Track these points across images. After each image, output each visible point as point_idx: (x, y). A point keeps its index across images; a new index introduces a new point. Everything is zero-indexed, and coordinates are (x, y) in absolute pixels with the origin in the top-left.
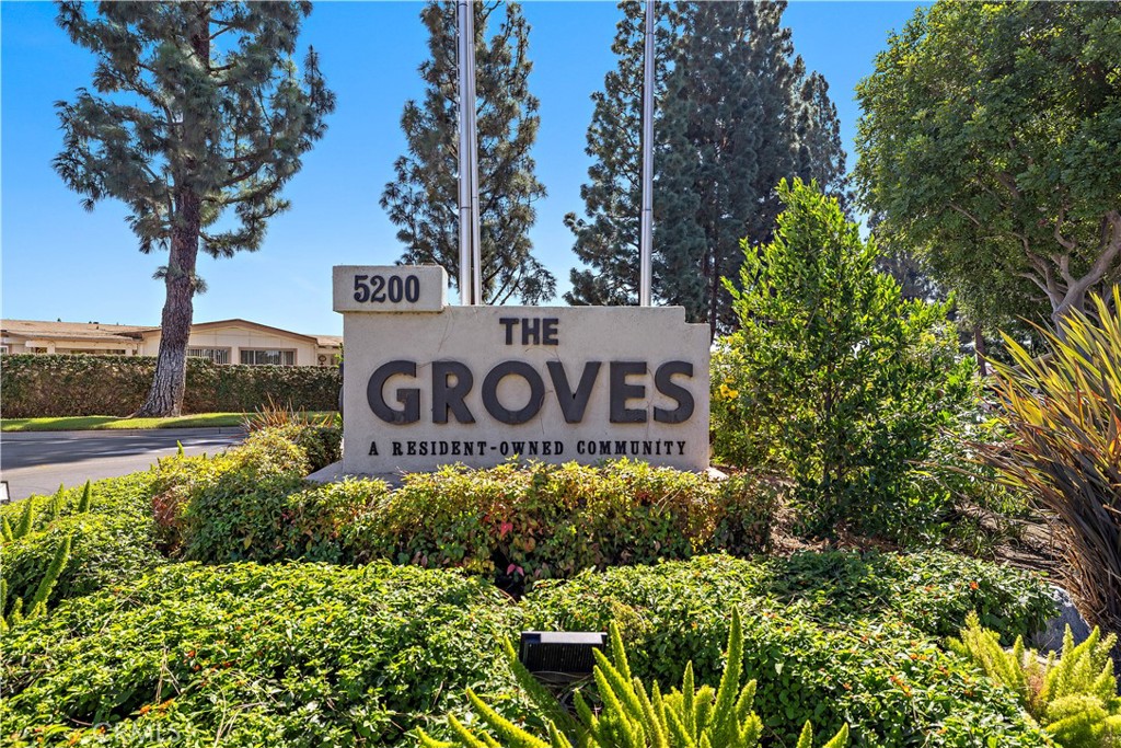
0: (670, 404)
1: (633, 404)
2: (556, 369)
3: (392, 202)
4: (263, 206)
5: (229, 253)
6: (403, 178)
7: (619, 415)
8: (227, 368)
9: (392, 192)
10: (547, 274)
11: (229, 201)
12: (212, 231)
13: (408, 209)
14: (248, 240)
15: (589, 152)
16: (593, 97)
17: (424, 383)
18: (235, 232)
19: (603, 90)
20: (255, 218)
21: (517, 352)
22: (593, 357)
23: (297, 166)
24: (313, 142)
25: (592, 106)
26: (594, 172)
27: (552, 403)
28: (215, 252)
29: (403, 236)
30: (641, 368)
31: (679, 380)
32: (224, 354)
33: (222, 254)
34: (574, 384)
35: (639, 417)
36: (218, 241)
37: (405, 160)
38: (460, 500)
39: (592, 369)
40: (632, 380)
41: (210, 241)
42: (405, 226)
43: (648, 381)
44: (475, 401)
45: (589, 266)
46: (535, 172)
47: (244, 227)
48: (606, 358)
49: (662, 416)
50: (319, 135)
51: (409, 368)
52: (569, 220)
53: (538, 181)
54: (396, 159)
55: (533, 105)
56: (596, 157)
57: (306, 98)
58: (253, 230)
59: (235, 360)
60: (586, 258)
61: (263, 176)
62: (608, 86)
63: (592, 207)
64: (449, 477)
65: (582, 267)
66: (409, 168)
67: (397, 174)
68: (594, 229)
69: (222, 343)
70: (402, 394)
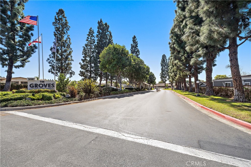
0: (53, 86)
1: (50, 86)
2: (44, 84)
3: (48, 61)
4: (25, 61)
5: (19, 68)
6: (50, 57)
7: (49, 87)
8: (18, 84)
9: (48, 59)
10: (73, 72)
11: (19, 61)
12: (16, 65)
13: (51, 62)
14: (22, 66)
15: (83, 54)
16: (83, 47)
17: (34, 85)
18: (20, 65)
19: (84, 46)
20: (23, 63)
21: (41, 83)
22: (47, 83)
23: (31, 56)
24: (34, 53)
25: (83, 48)
26: (83, 57)
27: (44, 86)
28: (16, 68)
29: (50, 66)
30: (50, 84)
31: (53, 85)
32: (18, 82)
33: (17, 68)
34: (46, 85)
35: (50, 87)
36: (17, 66)
37: (51, 55)
38: (33, 91)
39: (47, 84)
40: (50, 85)
41: (15, 66)
42: (51, 64)
43: (51, 85)
44: (38, 86)
45: (83, 70)
46: (72, 58)
47: (21, 64)
48: (48, 83)
49: (52, 87)
50: (35, 52)
51: (33, 84)
52: (80, 63)
53: (72, 59)
54: (49, 55)
55: (71, 49)
56: (84, 55)
57: (33, 47)
58: (23, 65)
59: (20, 83)
60: (82, 69)
61: (25, 57)
62: (85, 46)
63: (83, 62)
64: (33, 90)
65: (82, 70)
66: (51, 56)
67: (49, 57)
68: (83, 65)
69: (17, 81)
70: (32, 86)
